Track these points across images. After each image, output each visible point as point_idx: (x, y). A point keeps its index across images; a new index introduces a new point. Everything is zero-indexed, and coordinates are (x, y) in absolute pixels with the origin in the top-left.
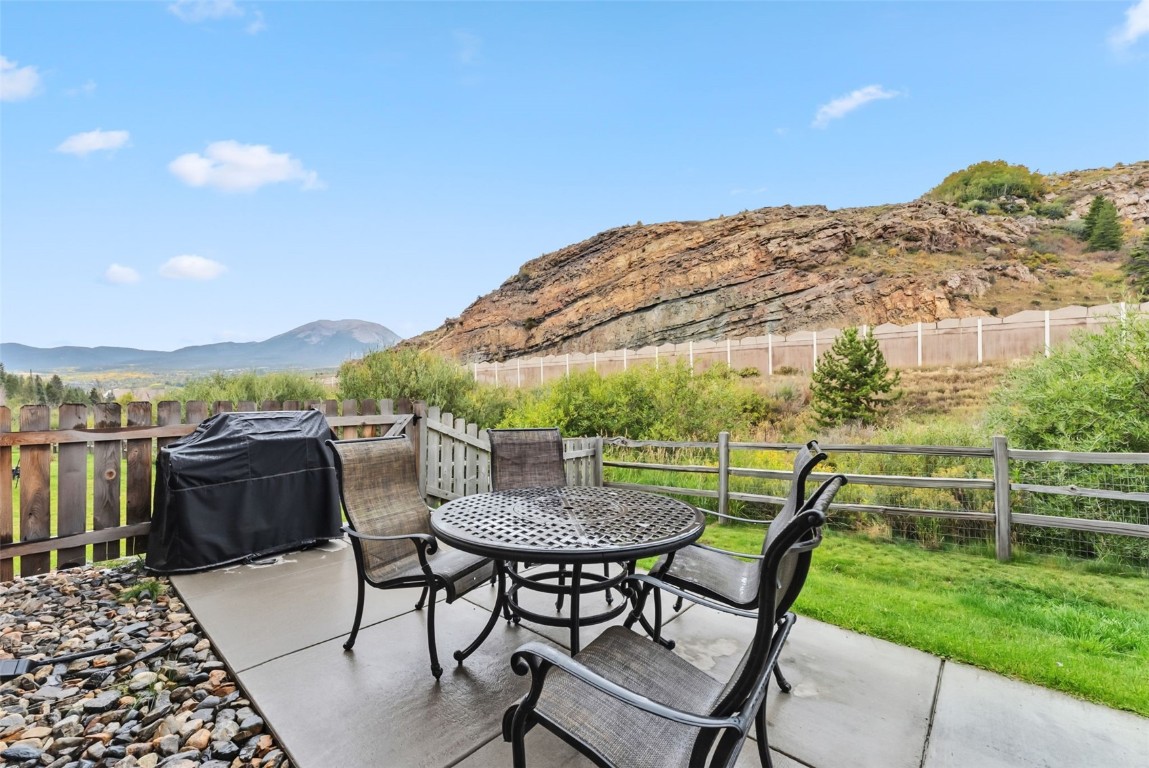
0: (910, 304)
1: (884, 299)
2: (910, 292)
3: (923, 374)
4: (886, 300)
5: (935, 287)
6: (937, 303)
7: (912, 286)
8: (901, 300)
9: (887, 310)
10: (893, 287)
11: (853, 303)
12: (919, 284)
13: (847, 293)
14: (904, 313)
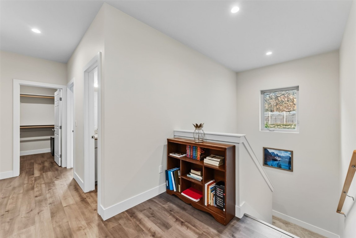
0: (286, 100)
1: (278, 98)
2: (286, 96)
3: (285, 127)
4: (279, 98)
5: (294, 94)
6: (294, 99)
7: (287, 94)
8: (284, 98)
9: (279, 101)
10: (281, 94)
11: (269, 99)
12: (289, 94)
13: (267, 96)
14: (284, 102)
